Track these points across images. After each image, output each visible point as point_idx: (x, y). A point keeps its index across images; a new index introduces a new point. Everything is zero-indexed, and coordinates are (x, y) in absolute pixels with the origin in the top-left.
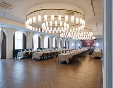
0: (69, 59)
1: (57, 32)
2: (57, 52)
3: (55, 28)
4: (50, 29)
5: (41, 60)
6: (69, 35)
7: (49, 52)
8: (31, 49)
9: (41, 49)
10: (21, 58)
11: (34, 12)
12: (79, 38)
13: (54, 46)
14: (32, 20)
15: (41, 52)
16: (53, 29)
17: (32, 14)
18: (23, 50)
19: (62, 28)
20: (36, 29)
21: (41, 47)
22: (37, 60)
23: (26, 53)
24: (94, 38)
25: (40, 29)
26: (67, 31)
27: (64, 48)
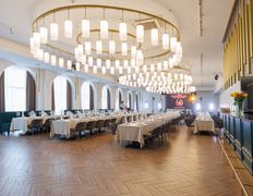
0: (144, 136)
1: (112, 72)
2: (114, 120)
3: (108, 62)
4: (95, 64)
5: (73, 138)
6: (140, 81)
7: (95, 119)
8: (48, 112)
9: (74, 112)
10: (21, 135)
11: (54, 11)
12: (161, 90)
13: (105, 106)
14: (49, 32)
15: (74, 120)
16: (103, 64)
17: (47, 17)
18: (26, 114)
19: (126, 62)
20: (61, 61)
21: (74, 108)
22: (64, 139)
23: (35, 122)
24: (193, 89)
25: (69, 63)
26: (137, 70)
27: (129, 110)
